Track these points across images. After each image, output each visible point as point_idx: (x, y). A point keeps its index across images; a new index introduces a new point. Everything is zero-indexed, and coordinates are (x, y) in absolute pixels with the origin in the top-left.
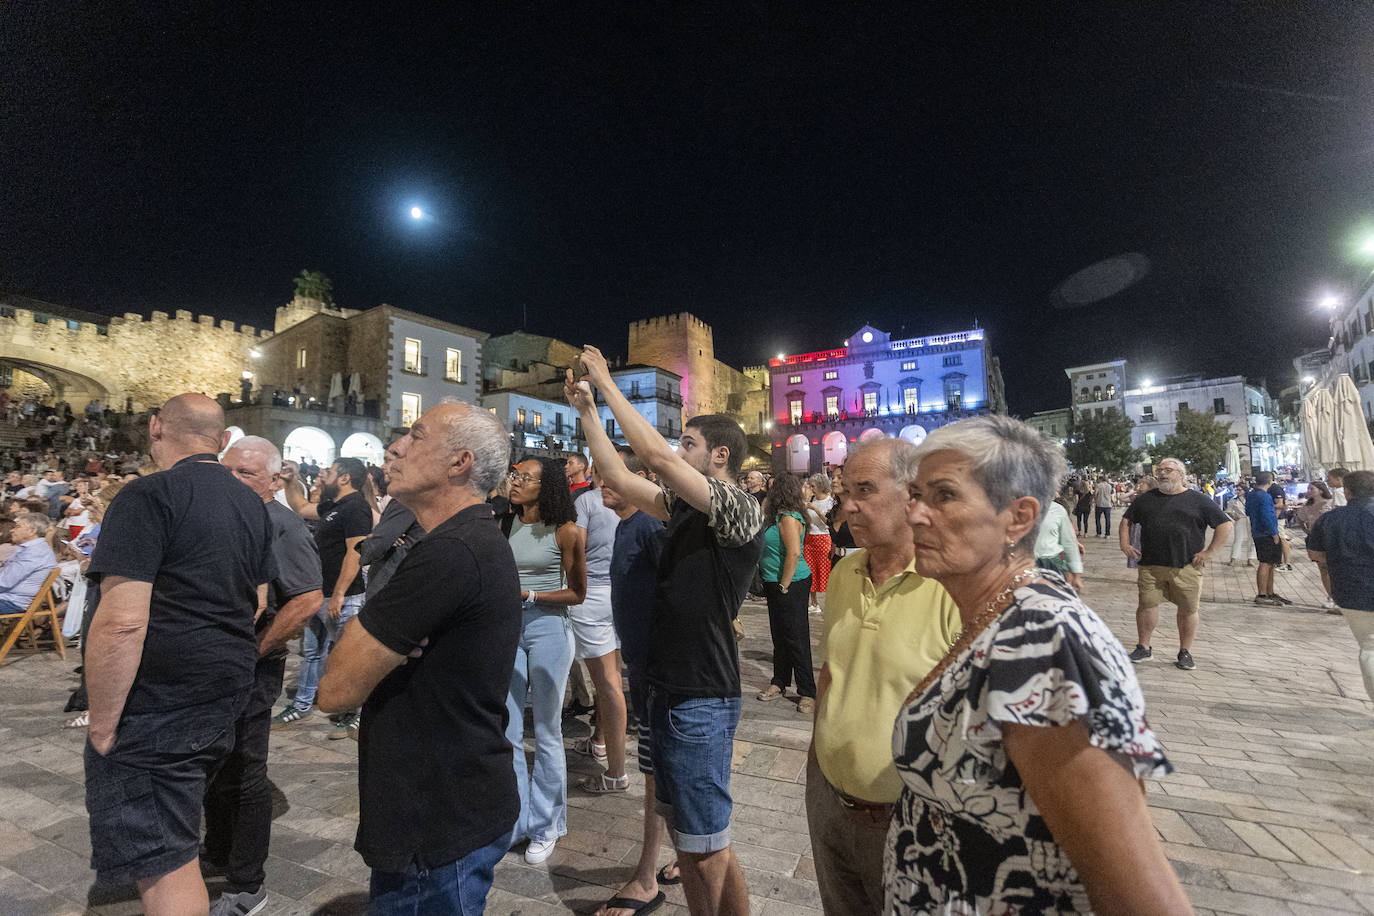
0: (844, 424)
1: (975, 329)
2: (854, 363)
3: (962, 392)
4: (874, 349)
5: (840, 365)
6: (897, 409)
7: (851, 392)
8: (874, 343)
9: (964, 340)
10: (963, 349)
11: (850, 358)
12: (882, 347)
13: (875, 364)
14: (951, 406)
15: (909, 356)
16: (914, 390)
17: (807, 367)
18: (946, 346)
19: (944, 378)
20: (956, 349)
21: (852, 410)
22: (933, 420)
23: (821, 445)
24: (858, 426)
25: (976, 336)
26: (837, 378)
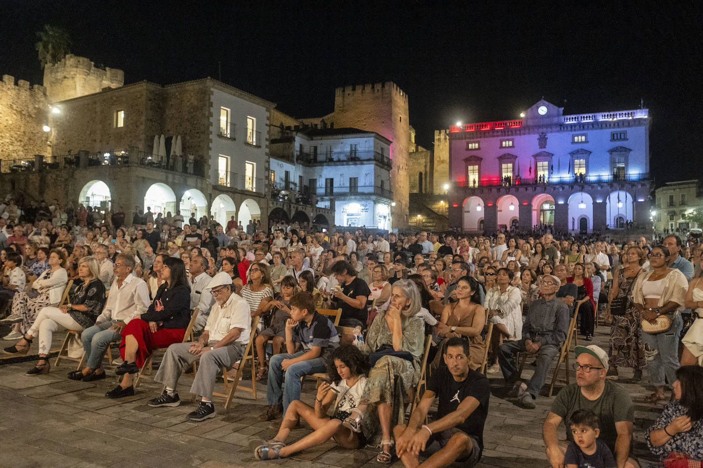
0: (517, 190)
1: (640, 108)
2: (529, 134)
3: (627, 165)
4: (547, 121)
5: (516, 134)
6: (567, 177)
7: (525, 160)
8: (547, 116)
9: (630, 118)
10: (629, 126)
11: (525, 129)
12: (555, 120)
13: (549, 136)
14: (616, 176)
15: (580, 130)
16: (583, 161)
17: (484, 135)
18: (614, 123)
19: (611, 151)
20: (623, 125)
21: (526, 176)
22: (599, 188)
23: (495, 206)
24: (530, 190)
25: (642, 114)
26: (513, 146)
